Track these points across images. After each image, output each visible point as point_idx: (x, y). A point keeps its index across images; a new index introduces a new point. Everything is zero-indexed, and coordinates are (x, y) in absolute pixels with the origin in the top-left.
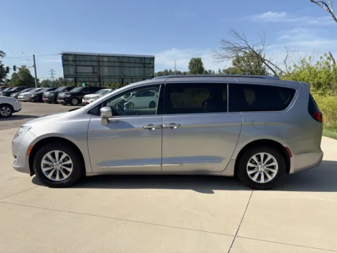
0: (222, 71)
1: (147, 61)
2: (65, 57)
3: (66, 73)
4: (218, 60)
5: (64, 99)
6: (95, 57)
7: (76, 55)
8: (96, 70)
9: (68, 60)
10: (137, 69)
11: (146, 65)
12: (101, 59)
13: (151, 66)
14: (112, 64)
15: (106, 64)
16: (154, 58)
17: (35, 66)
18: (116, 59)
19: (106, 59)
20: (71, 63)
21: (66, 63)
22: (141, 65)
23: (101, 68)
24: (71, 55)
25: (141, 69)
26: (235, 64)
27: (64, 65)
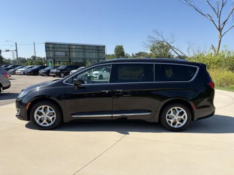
0: (134, 54)
1: (101, 48)
2: (47, 45)
3: (48, 56)
4: (146, 48)
5: (56, 73)
6: (67, 46)
7: (54, 44)
8: (68, 54)
9: (49, 48)
10: (94, 53)
11: (100, 51)
12: (71, 47)
13: (103, 51)
14: (78, 50)
15: (74, 50)
16: (105, 47)
17: (16, 50)
18: (80, 47)
19: (74, 47)
20: (51, 49)
21: (47, 49)
22: (97, 51)
23: (71, 53)
24: (51, 44)
25: (97, 54)
26: (152, 51)
27: (46, 51)
